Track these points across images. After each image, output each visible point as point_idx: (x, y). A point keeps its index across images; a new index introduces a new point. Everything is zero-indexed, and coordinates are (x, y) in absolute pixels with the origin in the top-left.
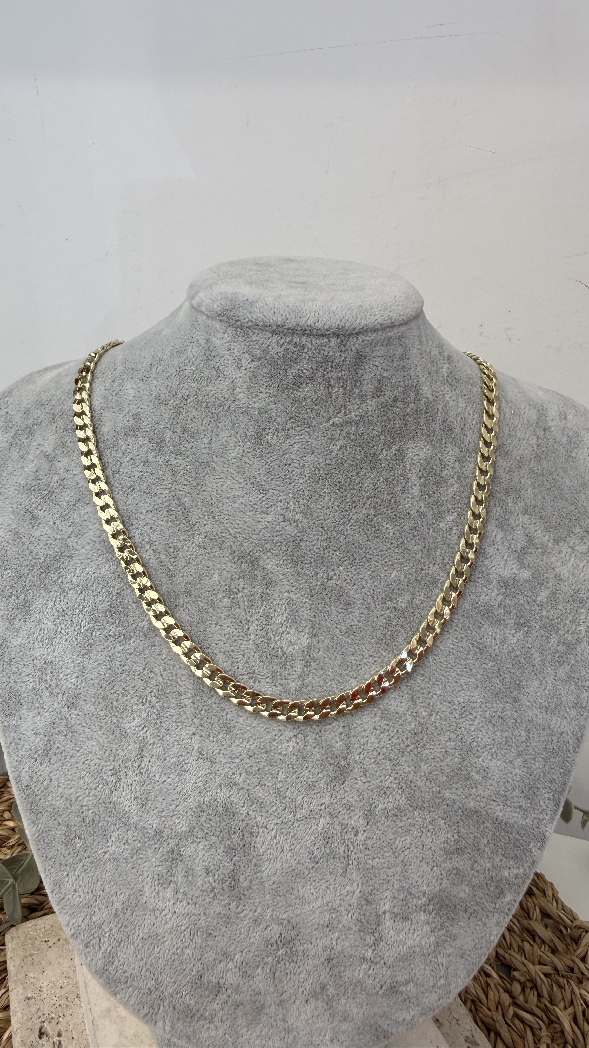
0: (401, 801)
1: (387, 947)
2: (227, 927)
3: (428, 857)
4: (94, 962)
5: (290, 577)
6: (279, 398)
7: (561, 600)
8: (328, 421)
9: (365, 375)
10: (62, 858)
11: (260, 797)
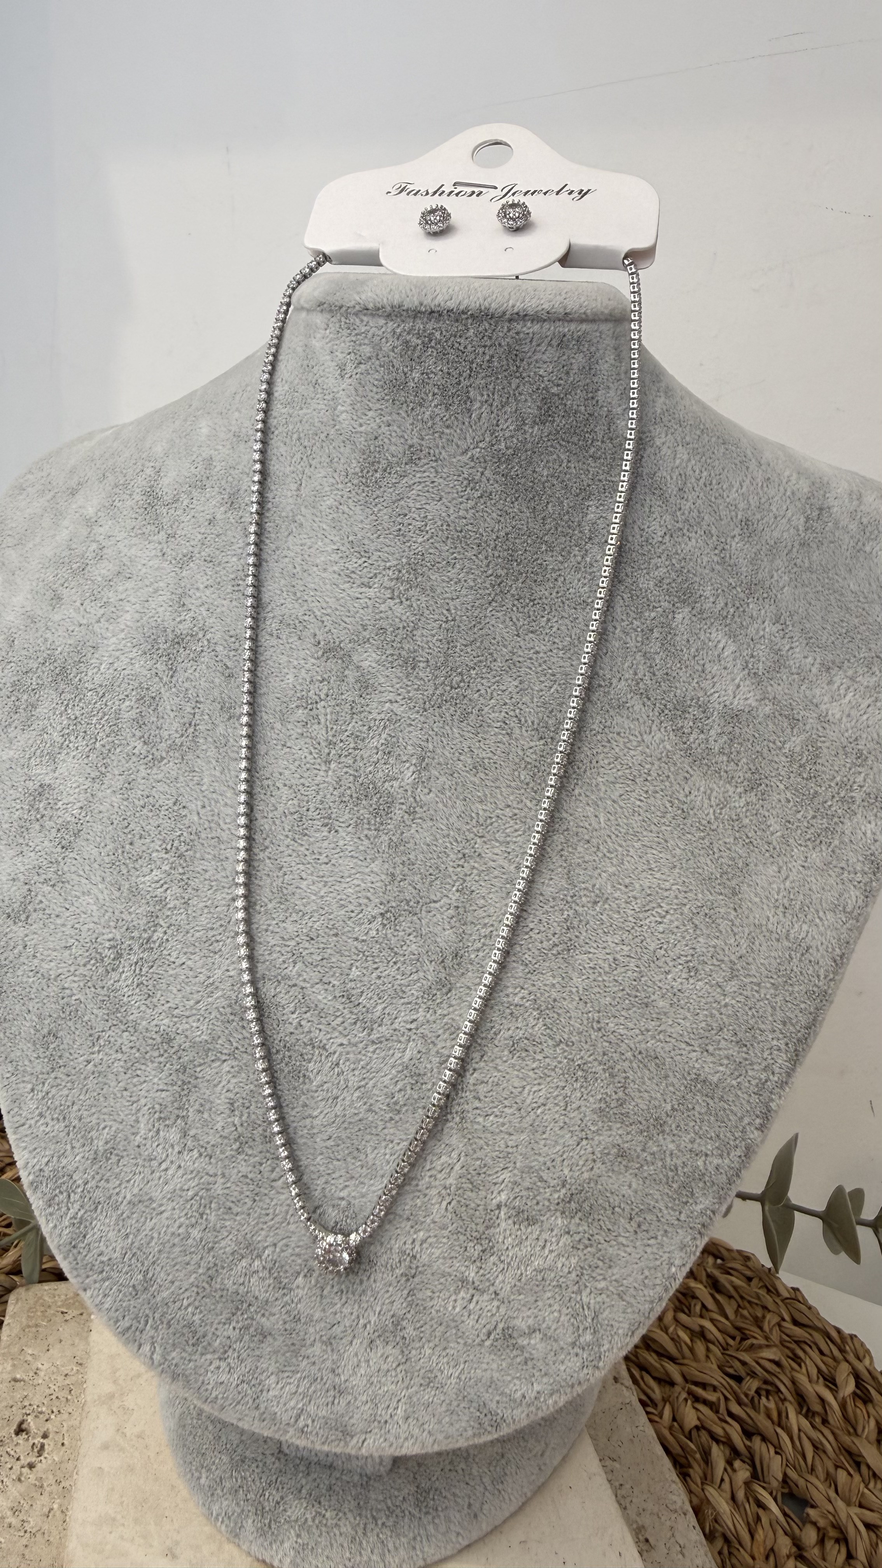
0: (536, 1029)
1: (502, 1266)
2: (255, 1201)
3: (573, 1122)
4: (57, 1231)
5: (395, 680)
6: (395, 416)
7: (825, 750)
8: (465, 452)
9: (522, 387)
10: (27, 1063)
11: (319, 1001)
